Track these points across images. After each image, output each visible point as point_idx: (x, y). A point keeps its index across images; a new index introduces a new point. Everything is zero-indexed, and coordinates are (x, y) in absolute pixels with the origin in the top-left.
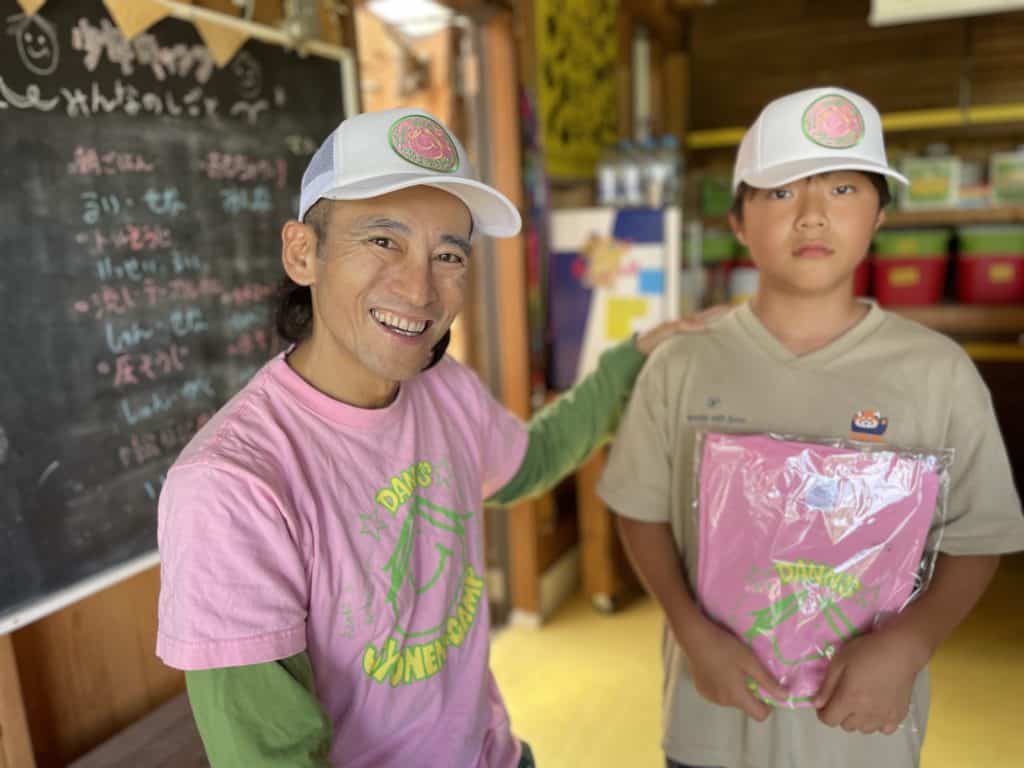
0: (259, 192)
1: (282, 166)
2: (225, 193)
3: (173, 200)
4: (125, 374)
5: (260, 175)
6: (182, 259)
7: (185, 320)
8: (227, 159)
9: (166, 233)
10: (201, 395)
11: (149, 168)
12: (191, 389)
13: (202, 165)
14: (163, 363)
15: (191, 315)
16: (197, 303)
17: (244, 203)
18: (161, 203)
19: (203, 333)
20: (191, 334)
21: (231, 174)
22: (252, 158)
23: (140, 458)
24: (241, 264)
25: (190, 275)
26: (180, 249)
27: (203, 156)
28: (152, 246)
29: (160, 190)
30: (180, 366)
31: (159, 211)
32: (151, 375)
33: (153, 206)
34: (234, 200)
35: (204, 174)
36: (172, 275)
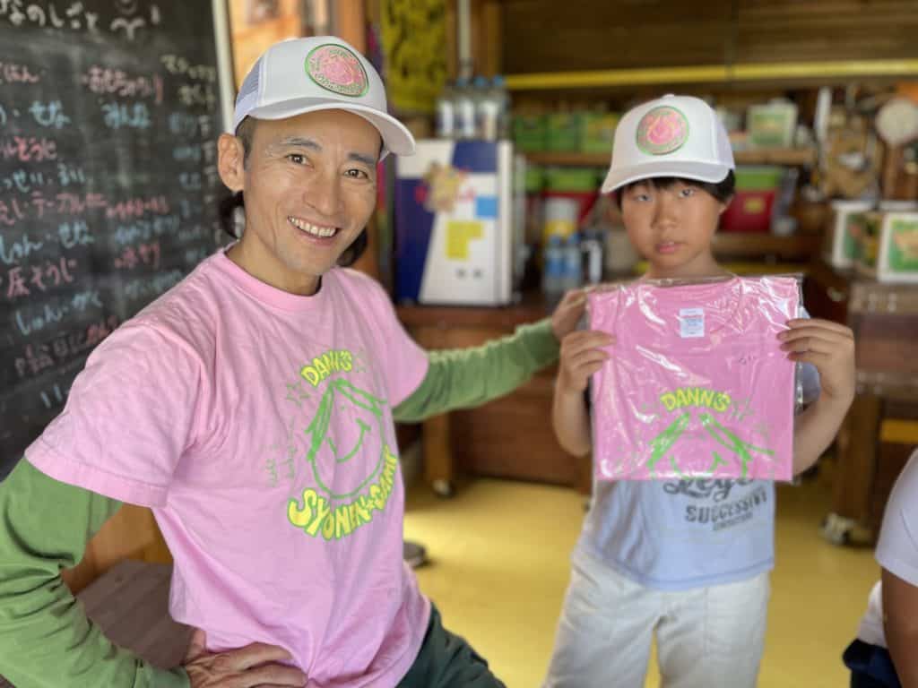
0: (138, 108)
1: (159, 85)
2: (107, 107)
3: (58, 112)
4: (17, 286)
5: (138, 92)
6: (68, 172)
7: (72, 232)
8: (108, 75)
9: (52, 146)
10: (90, 306)
11: (34, 79)
12: (80, 300)
13: (85, 79)
14: (53, 274)
15: (77, 228)
16: (83, 216)
17: (125, 119)
18: (46, 115)
19: (90, 245)
20: (78, 245)
21: (112, 89)
22: (131, 75)
23: (35, 368)
24: (124, 179)
25: (76, 187)
26: (65, 162)
27: (85, 70)
28: (39, 158)
29: (46, 103)
30: (69, 279)
31: (45, 123)
32: (42, 287)
33: (38, 118)
34: (115, 115)
35: (86, 87)
36: (59, 188)
